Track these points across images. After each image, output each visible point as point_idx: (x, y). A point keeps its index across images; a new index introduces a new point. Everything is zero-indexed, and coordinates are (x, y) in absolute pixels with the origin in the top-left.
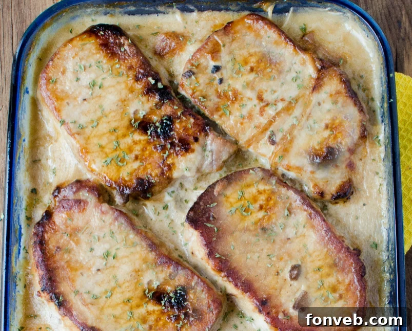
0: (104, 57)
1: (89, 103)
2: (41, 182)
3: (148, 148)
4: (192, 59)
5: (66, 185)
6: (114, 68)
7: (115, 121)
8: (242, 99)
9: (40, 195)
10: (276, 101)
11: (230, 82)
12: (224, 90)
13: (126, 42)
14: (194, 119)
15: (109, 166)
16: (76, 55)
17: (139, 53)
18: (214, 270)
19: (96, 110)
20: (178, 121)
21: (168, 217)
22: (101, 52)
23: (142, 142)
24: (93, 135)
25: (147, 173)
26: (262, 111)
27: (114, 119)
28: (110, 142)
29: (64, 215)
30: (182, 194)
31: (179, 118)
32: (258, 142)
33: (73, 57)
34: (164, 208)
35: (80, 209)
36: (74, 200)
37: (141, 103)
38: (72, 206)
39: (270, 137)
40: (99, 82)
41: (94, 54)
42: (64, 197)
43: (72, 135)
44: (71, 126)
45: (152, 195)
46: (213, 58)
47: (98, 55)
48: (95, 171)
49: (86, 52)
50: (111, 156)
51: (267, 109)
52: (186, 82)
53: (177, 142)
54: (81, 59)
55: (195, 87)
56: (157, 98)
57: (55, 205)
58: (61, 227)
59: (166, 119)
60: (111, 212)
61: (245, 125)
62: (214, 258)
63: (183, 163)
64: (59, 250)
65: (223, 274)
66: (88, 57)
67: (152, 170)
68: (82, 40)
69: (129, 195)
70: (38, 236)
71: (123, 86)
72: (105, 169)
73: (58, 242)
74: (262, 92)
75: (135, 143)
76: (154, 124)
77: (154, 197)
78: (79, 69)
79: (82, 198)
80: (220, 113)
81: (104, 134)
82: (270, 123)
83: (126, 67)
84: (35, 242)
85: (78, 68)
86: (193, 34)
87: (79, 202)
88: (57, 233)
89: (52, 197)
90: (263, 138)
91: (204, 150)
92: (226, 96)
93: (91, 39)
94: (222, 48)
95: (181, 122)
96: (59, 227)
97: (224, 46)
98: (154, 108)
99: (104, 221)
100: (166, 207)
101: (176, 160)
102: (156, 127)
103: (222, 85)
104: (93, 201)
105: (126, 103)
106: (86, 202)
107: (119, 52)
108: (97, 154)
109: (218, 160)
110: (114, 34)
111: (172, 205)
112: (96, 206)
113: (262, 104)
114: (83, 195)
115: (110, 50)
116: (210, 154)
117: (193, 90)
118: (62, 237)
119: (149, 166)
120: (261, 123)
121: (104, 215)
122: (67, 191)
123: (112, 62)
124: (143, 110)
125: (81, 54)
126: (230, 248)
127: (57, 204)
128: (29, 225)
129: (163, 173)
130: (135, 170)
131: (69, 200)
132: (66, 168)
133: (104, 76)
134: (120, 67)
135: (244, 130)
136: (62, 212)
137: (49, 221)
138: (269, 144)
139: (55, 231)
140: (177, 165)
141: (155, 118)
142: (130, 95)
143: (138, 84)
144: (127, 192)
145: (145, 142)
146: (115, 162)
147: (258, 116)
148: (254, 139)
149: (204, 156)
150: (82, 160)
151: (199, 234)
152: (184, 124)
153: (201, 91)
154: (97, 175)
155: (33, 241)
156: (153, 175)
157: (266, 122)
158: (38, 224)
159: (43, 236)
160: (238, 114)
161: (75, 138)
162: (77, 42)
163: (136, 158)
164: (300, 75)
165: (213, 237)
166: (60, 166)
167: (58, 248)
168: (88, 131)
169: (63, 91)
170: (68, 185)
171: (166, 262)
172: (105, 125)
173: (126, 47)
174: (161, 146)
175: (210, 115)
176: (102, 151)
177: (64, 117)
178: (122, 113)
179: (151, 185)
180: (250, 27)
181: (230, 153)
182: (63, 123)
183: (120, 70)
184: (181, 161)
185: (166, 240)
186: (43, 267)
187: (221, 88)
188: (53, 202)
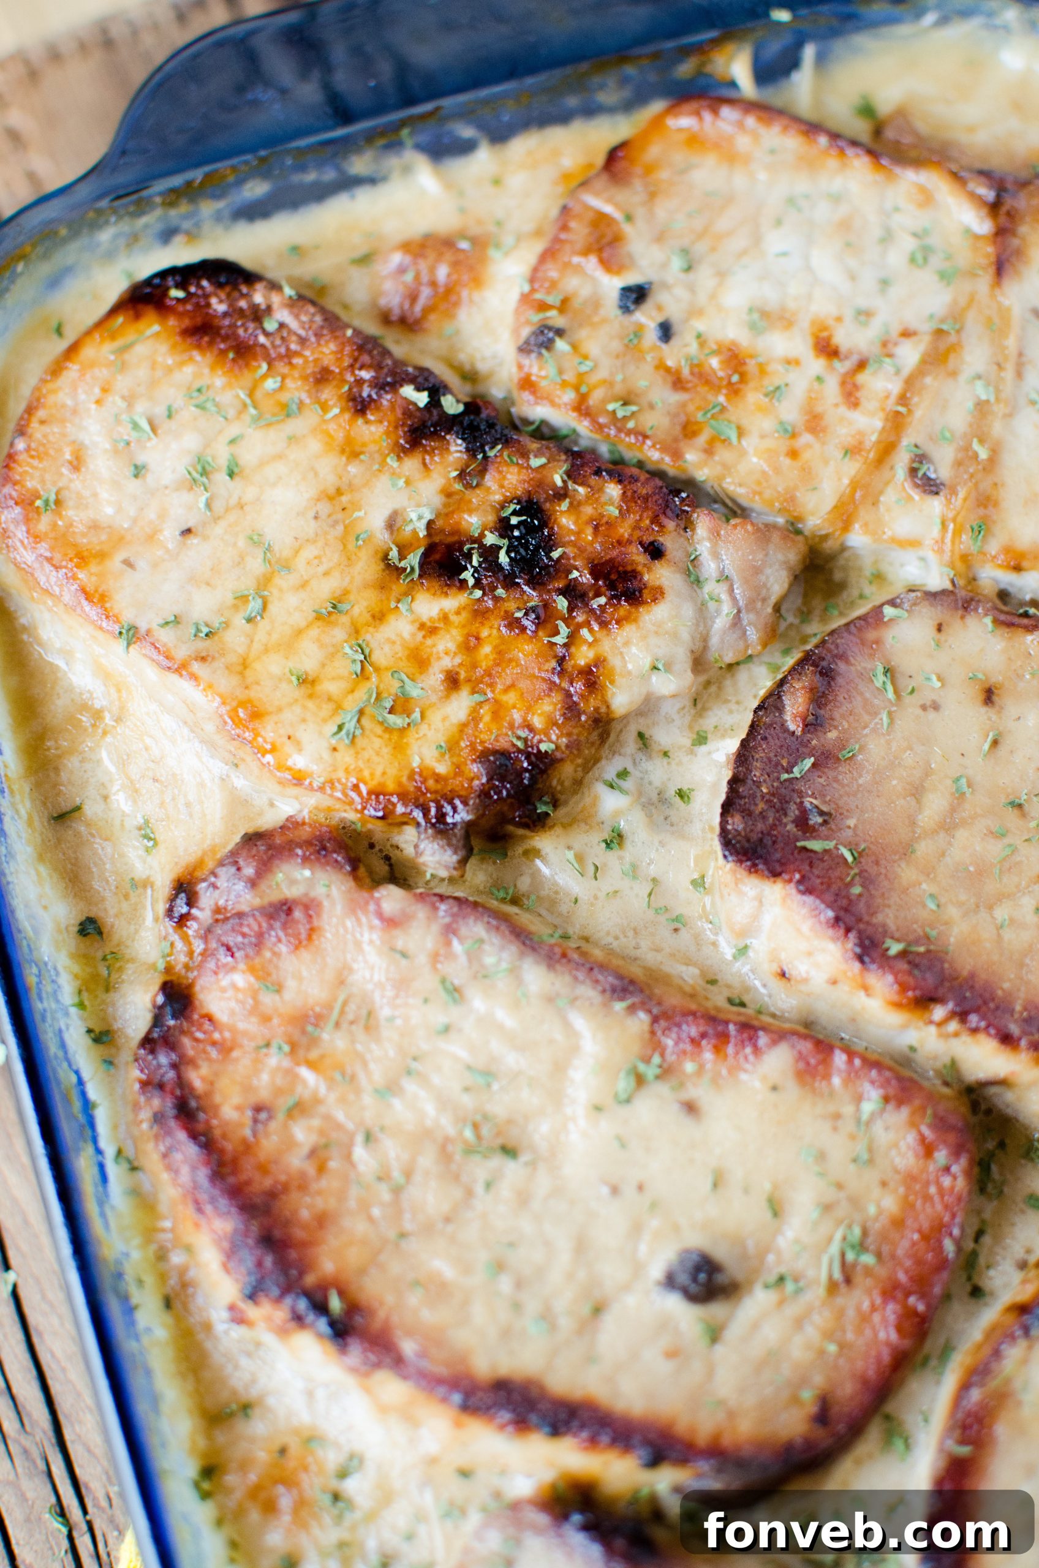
0: (212, 369)
1: (205, 538)
2: (104, 887)
3: (484, 633)
4: (533, 290)
5: (210, 864)
6: (259, 394)
7: (326, 574)
8: (762, 370)
9: (115, 938)
10: (885, 344)
11: (700, 325)
12: (688, 358)
13: (276, 299)
14: (620, 482)
15: (360, 742)
16: (105, 390)
17: (332, 323)
18: (898, 1005)
19: (242, 557)
20: (565, 505)
21: (634, 871)
22: (197, 355)
23: (453, 618)
24: (257, 646)
25: (511, 726)
26: (851, 395)
27: (321, 569)
28: (332, 656)
29: (240, 979)
30: (657, 772)
31: (561, 494)
32: (875, 503)
33: (98, 402)
34: (608, 845)
35: (297, 936)
36: (262, 910)
37: (401, 483)
38: (260, 935)
39: (913, 471)
40: (221, 455)
41: (169, 370)
42: (218, 910)
43: (180, 668)
44: (165, 636)
45: (555, 804)
46: (609, 265)
47: (189, 370)
48: (310, 775)
49: (142, 373)
50: (352, 704)
51: (862, 378)
52: (542, 369)
53: (586, 578)
54: (130, 400)
55: (581, 376)
56: (457, 447)
57: (190, 954)
58: (242, 1026)
59: (515, 513)
60: (421, 912)
61: (806, 455)
62: (885, 961)
63: (634, 650)
64: (263, 1116)
65: (939, 1012)
66: (153, 384)
67: (529, 709)
68: (113, 337)
69: (469, 826)
70: (161, 1086)
71: (315, 445)
72: (346, 757)
73: (247, 1088)
74: (825, 328)
75: (430, 630)
76: (478, 540)
77: (562, 811)
78: (135, 435)
79: (292, 892)
80: (702, 440)
81: (299, 633)
82: (897, 422)
83: (304, 378)
84: (158, 1118)
85: (125, 432)
86: (499, 224)
87: (282, 910)
88: (235, 1054)
89: (169, 925)
90: (887, 483)
91: (696, 581)
92: (702, 375)
93: (141, 324)
94: (627, 229)
95: (575, 507)
96: (233, 1030)
97: (629, 218)
98: (458, 486)
99: (404, 955)
100: (616, 840)
101: (606, 646)
102: (490, 553)
103: (674, 341)
104: (335, 892)
105: (344, 499)
106: (310, 907)
107: (262, 339)
108: (297, 709)
109: (759, 605)
110: (220, 286)
111: (634, 823)
112: (353, 908)
113: (842, 367)
114: (293, 882)
115: (225, 339)
116: (722, 591)
117: (577, 388)
118: (257, 1063)
119: (511, 698)
120: (861, 433)
121: (397, 932)
122: (222, 882)
123: (247, 378)
124: (419, 506)
125: (123, 383)
126: (924, 906)
127: (199, 946)
128: (109, 1062)
129: (571, 709)
130: (463, 726)
131: (240, 915)
132: (188, 805)
133: (234, 430)
134: (281, 388)
135: (807, 474)
136: (233, 969)
137: (188, 1018)
138: (916, 495)
139: (226, 1049)
140: (615, 661)
141: (474, 522)
142: (353, 469)
143: (367, 422)
144: (461, 815)
145: (465, 615)
146: (373, 717)
147: (843, 410)
148: (858, 495)
149: (703, 604)
150: (246, 753)
151: (791, 889)
152: (588, 510)
153: (608, 383)
154: (321, 789)
155: (146, 1115)
156: (538, 722)
157: (878, 424)
158: (148, 1042)
159: (181, 1082)
160: (767, 424)
161: (194, 677)
162: (98, 351)
163: (453, 682)
164: (933, 241)
165: (850, 884)
166: (162, 804)
167: (258, 1109)
168: (235, 639)
169: (95, 526)
170: (221, 864)
171: (703, 1035)
172: (293, 600)
173: (282, 315)
174: (533, 609)
175: (667, 459)
176: (311, 696)
177: (128, 615)
178: (343, 540)
179: (543, 763)
180: (694, 141)
181: (790, 569)
182: (132, 635)
183: (285, 397)
184: (627, 643)
185: (659, 957)
186: (223, 1202)
187: (675, 355)
188: (179, 945)
